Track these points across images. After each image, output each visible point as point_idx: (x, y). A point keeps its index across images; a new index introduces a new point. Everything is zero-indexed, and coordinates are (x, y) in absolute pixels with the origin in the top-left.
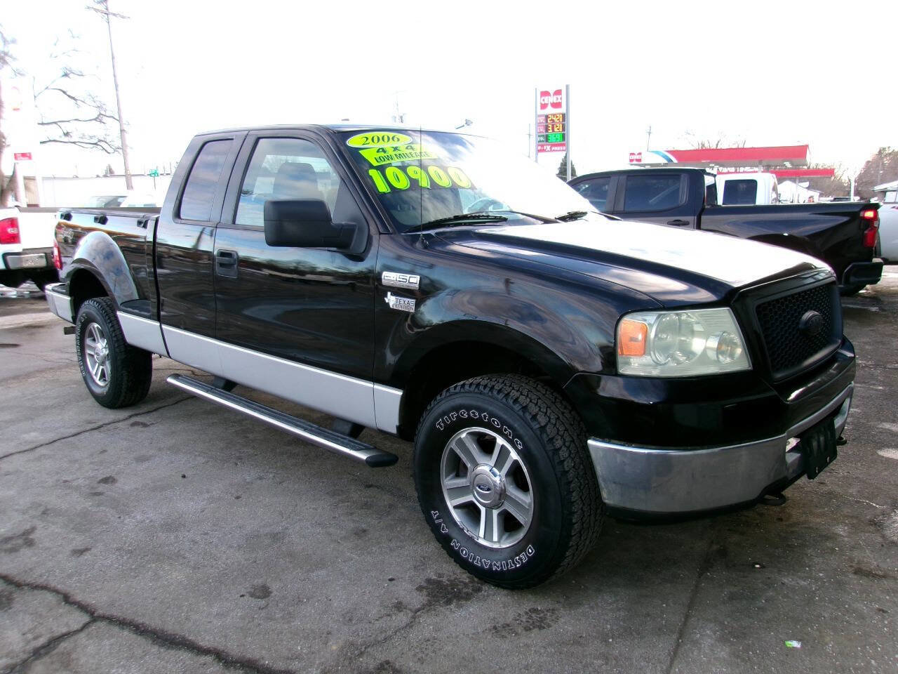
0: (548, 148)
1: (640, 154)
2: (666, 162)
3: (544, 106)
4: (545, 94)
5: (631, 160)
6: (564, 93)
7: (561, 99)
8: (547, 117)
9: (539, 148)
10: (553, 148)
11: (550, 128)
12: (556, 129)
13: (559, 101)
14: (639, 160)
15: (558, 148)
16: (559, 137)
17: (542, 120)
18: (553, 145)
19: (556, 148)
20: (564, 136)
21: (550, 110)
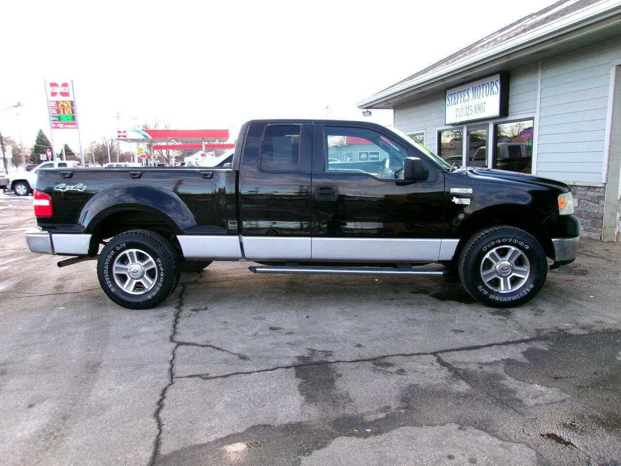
0: (62, 126)
1: (125, 132)
2: (144, 138)
3: (54, 94)
4: (53, 85)
5: (119, 136)
6: (70, 85)
7: (68, 90)
8: (58, 103)
9: (54, 125)
10: (66, 126)
11: (62, 111)
12: (66, 112)
13: (67, 91)
14: (125, 136)
15: (70, 126)
16: (71, 118)
17: (54, 104)
18: (65, 124)
19: (68, 126)
20: (74, 118)
21: (59, 98)
